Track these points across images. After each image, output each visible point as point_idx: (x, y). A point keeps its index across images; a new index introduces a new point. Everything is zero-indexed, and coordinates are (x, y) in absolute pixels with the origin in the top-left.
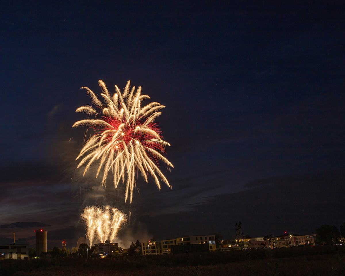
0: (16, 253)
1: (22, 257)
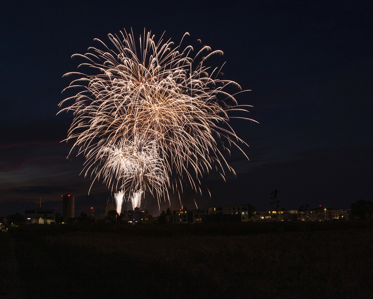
0: (43, 218)
1: (49, 222)
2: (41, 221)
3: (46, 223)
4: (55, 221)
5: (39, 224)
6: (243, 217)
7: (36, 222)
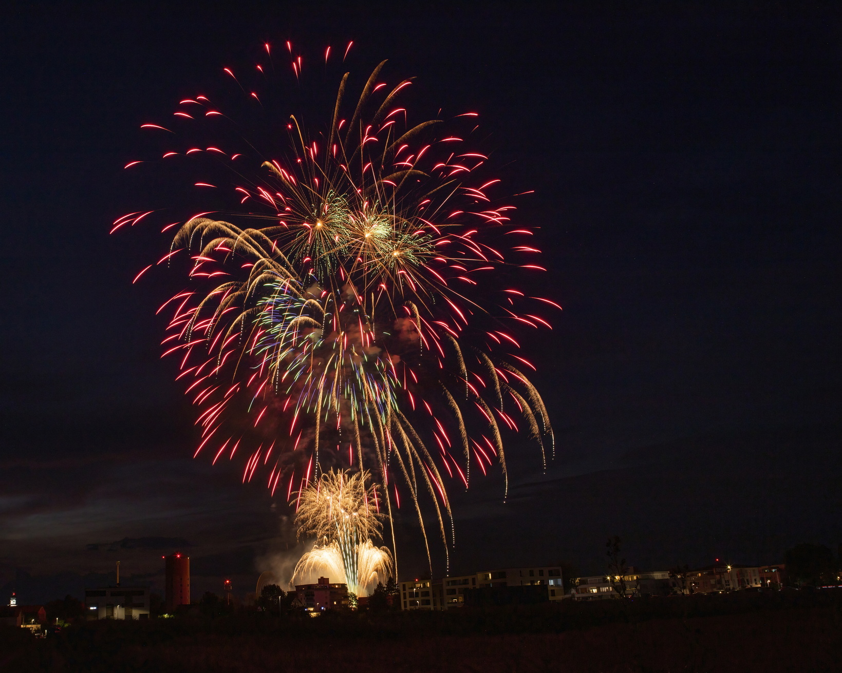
0: (122, 606)
2: (119, 613)
3: (129, 617)
4: (149, 613)
5: (113, 619)
6: (553, 591)
7: (109, 614)
